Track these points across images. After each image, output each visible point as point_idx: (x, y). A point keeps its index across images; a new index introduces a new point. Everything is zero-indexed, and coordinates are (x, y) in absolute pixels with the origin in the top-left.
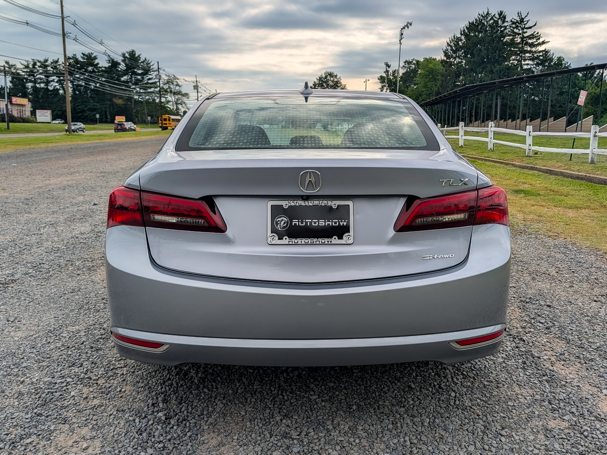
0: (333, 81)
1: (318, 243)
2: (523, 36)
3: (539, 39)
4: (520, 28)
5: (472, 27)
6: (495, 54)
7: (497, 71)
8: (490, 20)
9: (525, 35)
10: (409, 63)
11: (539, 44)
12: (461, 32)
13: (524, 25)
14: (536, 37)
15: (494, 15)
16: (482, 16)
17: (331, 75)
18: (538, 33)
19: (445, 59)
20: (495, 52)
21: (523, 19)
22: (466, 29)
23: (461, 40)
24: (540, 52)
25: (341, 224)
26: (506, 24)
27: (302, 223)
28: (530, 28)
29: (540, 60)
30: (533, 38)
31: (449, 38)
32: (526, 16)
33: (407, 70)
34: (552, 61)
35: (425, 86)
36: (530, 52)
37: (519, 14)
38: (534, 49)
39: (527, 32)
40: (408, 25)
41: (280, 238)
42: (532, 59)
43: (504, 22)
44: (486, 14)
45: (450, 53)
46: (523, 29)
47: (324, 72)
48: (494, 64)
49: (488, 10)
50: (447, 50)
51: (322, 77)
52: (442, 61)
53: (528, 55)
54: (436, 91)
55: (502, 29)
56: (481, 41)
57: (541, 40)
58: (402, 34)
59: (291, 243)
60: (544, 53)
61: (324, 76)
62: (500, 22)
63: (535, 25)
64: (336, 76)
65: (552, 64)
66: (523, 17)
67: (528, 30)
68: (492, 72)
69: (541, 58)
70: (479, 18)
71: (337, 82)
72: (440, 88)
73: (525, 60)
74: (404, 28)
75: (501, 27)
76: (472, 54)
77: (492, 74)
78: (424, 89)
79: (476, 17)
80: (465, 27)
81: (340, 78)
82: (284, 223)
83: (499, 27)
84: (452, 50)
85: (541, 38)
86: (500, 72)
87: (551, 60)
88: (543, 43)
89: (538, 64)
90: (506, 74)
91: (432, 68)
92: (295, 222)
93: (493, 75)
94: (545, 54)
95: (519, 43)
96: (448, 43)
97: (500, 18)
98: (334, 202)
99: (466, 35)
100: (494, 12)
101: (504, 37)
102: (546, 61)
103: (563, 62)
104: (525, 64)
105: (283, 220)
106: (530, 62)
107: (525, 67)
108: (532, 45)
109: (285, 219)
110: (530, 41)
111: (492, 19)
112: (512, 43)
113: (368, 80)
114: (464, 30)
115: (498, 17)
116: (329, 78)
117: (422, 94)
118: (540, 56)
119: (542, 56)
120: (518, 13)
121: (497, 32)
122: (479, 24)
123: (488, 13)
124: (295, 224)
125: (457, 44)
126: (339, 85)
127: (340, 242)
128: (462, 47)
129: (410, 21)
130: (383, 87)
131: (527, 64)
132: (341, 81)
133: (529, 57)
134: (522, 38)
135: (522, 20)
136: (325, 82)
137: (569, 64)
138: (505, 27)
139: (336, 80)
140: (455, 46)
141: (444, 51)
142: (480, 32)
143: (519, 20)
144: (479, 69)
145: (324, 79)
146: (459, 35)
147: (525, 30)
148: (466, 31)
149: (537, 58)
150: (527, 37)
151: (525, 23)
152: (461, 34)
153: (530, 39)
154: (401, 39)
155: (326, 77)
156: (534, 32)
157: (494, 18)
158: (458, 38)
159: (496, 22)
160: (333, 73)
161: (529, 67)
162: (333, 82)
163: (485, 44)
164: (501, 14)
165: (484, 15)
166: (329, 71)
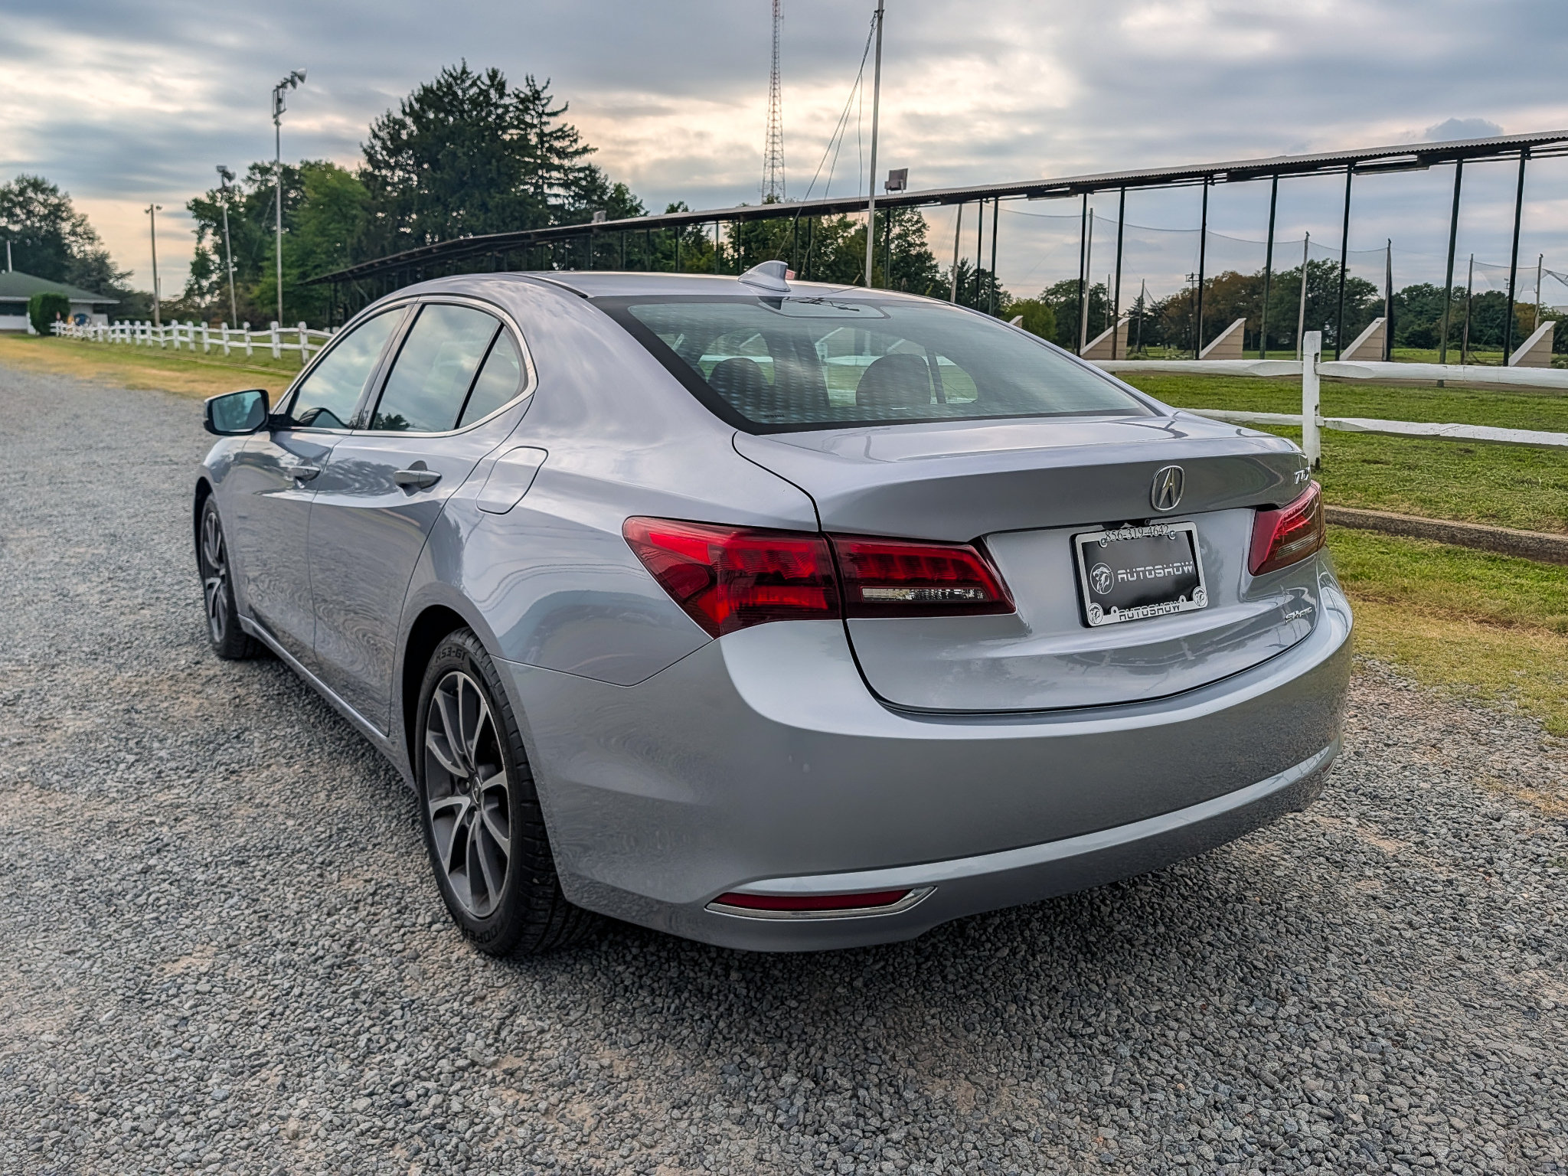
0: (44, 204)
1: (1161, 613)
2: (542, 131)
3: (575, 141)
4: (533, 113)
5: (429, 98)
6: (488, 167)
7: (497, 207)
8: (471, 86)
9: (547, 129)
10: (265, 171)
11: (577, 153)
12: (403, 106)
13: (543, 106)
14: (569, 136)
15: (479, 78)
16: (451, 75)
17: (37, 186)
18: (572, 128)
19: (370, 169)
20: (490, 163)
21: (537, 92)
22: (414, 103)
23: (404, 126)
24: (580, 170)
25: (1186, 569)
26: (506, 101)
27: (1132, 576)
28: (555, 114)
29: (581, 187)
30: (563, 138)
31: (377, 119)
32: (545, 88)
33: (259, 188)
34: (604, 192)
35: (322, 232)
36: (558, 168)
37: (530, 81)
38: (566, 163)
39: (548, 123)
40: (295, 79)
41: (1107, 612)
42: (566, 185)
43: (502, 95)
44: (459, 71)
45: (381, 155)
46: (540, 115)
47: (15, 177)
48: (488, 189)
49: (464, 63)
50: (373, 147)
51: (10, 192)
52: (364, 174)
53: (555, 174)
54: (352, 244)
55: (500, 111)
56: (454, 134)
57: (580, 145)
58: (279, 101)
59: (1123, 619)
60: (587, 172)
61: (15, 188)
62: (493, 93)
63: (565, 109)
64: (54, 191)
65: (606, 198)
66: (539, 88)
67: (552, 119)
68: (484, 206)
69: (584, 183)
70: (446, 81)
71: (58, 207)
72: (363, 238)
73: (551, 185)
74: (283, 86)
75: (497, 106)
76: (435, 164)
77: (485, 213)
78: (318, 240)
79: (439, 76)
80: (412, 98)
81: (66, 196)
82: (1106, 580)
83: (492, 105)
84: (384, 147)
85: (579, 141)
86: (504, 209)
87: (603, 189)
88: (585, 150)
89: (577, 197)
90: (517, 214)
91: (336, 189)
92: (1122, 575)
93: (489, 214)
94: (590, 175)
95: (536, 147)
96: (373, 131)
97: (492, 85)
98: (1171, 528)
99: (418, 117)
100: (479, 69)
101: (505, 130)
102: (594, 191)
103: (627, 196)
104: (550, 195)
105: (1103, 573)
106: (561, 191)
107: (552, 201)
108: (562, 153)
109: (1105, 570)
110: (557, 144)
111: (474, 84)
112: (522, 145)
113: (158, 208)
114: (411, 105)
115: (488, 82)
116: (30, 193)
117: (315, 252)
118: (581, 179)
119: (585, 179)
120: (527, 79)
121: (489, 114)
122: (445, 94)
123: (464, 71)
124: (1123, 579)
125: (395, 137)
126: (64, 215)
127: (1192, 605)
128: (408, 144)
129: (300, 71)
130: (203, 228)
131: (557, 196)
132: (72, 205)
133: (558, 179)
134: (541, 135)
135: (536, 96)
136: (21, 205)
137: (638, 201)
138: (506, 107)
139: (54, 200)
140: (392, 139)
141: (365, 151)
142: (448, 113)
143: (530, 94)
144: (452, 200)
145: (16, 196)
146: (399, 115)
147: (545, 119)
148: (417, 106)
149: (576, 182)
150: (551, 134)
151: (544, 102)
152: (404, 112)
153: (557, 138)
154: (279, 112)
155: (22, 192)
156: (565, 125)
157: (479, 83)
158: (396, 122)
159: (484, 93)
160: (43, 183)
161: (559, 201)
162: (45, 207)
163: (463, 141)
164: (493, 76)
165: (454, 74)
166: (31, 174)
